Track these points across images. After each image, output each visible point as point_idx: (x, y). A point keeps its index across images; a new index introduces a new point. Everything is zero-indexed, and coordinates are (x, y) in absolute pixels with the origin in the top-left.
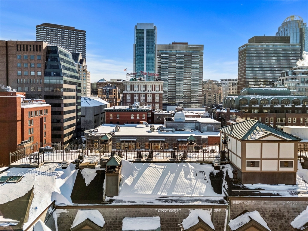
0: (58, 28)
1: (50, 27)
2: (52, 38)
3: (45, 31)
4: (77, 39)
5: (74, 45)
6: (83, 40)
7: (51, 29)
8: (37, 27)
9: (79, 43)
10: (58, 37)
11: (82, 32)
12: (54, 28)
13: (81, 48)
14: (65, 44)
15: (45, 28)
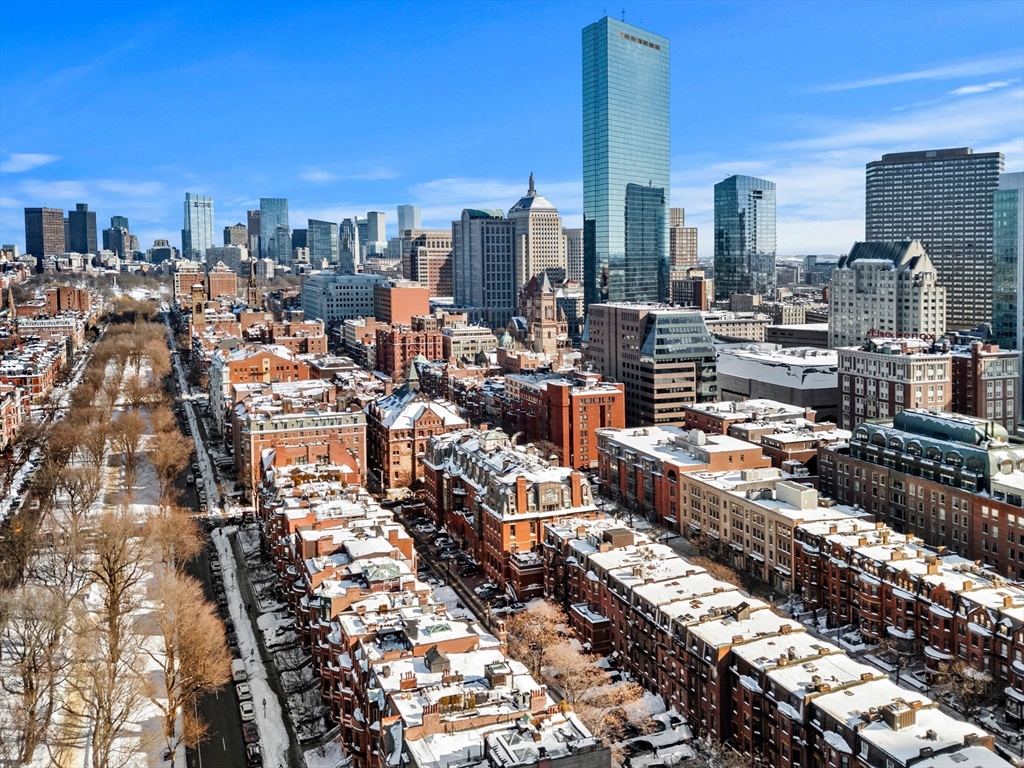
0: (913, 163)
1: (893, 164)
2: (898, 190)
3: (880, 175)
4: (970, 181)
5: (959, 198)
6: (990, 179)
7: (896, 169)
8: (868, 166)
9: (975, 192)
10: (913, 184)
11: (986, 158)
12: (903, 163)
13: (983, 203)
14: (933, 199)
15: (881, 170)
